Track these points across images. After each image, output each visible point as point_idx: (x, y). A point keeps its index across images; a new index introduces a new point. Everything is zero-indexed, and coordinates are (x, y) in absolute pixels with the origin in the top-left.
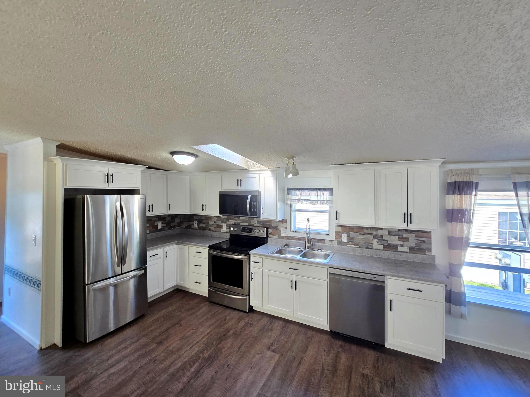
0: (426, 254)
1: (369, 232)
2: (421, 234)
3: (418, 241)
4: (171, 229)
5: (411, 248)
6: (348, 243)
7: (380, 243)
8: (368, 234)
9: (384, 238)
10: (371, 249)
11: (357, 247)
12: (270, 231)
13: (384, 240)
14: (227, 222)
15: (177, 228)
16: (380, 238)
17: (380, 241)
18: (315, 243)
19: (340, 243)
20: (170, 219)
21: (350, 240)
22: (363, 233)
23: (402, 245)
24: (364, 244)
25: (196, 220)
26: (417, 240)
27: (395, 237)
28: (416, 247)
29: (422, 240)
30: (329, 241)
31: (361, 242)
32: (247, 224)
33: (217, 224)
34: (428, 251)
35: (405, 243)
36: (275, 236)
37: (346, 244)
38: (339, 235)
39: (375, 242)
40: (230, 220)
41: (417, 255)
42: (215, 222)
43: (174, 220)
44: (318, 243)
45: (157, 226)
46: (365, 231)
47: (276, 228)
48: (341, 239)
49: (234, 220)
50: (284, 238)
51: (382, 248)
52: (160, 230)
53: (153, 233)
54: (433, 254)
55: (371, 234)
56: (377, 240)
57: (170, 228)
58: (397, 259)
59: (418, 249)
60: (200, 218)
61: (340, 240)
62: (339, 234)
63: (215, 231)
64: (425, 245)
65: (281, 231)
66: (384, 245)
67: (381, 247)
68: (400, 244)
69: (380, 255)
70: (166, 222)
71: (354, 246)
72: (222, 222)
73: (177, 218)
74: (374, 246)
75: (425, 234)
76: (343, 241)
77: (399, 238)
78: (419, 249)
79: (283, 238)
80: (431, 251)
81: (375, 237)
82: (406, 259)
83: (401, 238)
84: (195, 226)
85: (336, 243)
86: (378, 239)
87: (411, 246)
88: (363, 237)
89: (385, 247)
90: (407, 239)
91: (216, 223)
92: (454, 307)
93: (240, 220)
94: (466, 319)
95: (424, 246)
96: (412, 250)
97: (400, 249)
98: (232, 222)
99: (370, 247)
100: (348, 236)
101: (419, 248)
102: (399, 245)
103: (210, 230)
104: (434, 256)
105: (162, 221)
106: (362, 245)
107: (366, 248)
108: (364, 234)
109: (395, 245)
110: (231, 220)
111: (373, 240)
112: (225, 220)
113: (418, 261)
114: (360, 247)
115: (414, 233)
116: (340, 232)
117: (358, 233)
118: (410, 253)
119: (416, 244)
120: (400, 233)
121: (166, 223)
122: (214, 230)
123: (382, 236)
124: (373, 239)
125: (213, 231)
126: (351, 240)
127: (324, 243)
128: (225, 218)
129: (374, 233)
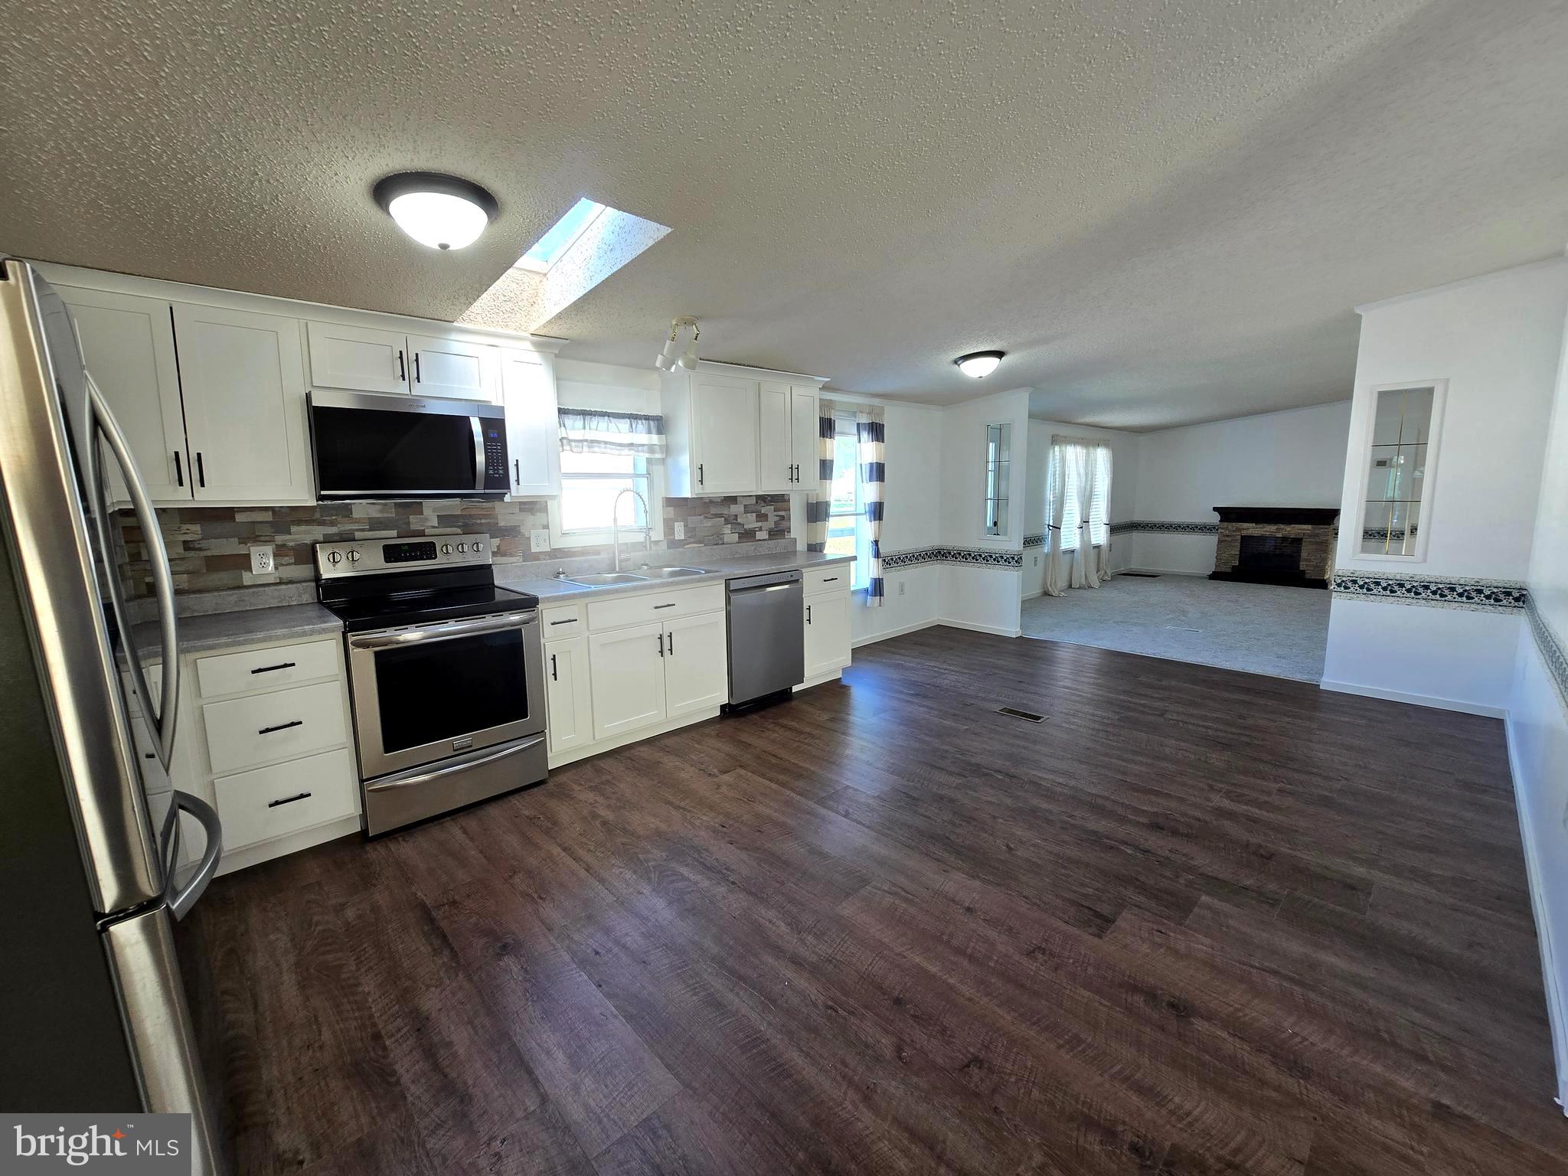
1: (719, 510)
2: (779, 503)
5: (770, 532)
6: (686, 540)
7: (733, 531)
8: (716, 516)
9: (739, 520)
10: (722, 544)
11: (701, 545)
13: (739, 524)
14: (280, 539)
16: (734, 521)
17: (734, 525)
19: (672, 544)
21: (689, 534)
22: (709, 516)
23: (760, 529)
24: (710, 538)
26: (777, 516)
27: (752, 515)
28: (775, 530)
29: (781, 516)
30: (652, 543)
31: (707, 534)
33: (209, 553)
34: (788, 532)
35: (764, 524)
36: (511, 555)
37: (683, 543)
38: (670, 525)
39: (727, 529)
40: (294, 529)
42: (187, 549)
46: (713, 510)
47: (513, 531)
48: (674, 533)
50: (541, 557)
51: (737, 540)
55: (720, 516)
56: (729, 526)
61: (673, 537)
62: (670, 523)
63: (200, 591)
64: (785, 522)
65: (529, 538)
66: (738, 533)
67: (736, 537)
68: (758, 527)
71: (695, 545)
72: (243, 541)
74: (726, 539)
75: (782, 502)
76: (677, 538)
77: (756, 515)
78: (779, 531)
81: (727, 522)
83: (759, 514)
85: (665, 544)
86: (731, 524)
87: (770, 529)
88: (710, 524)
89: (739, 536)
90: (765, 515)
91: (199, 549)
93: (358, 521)
95: (784, 525)
96: (772, 535)
97: (758, 535)
100: (685, 525)
101: (779, 529)
102: (757, 529)
104: (794, 538)
106: (707, 540)
107: (716, 544)
109: (752, 531)
110: (303, 528)
111: (725, 526)
113: (779, 551)
114: (705, 545)
115: (773, 505)
116: (670, 517)
117: (702, 517)
118: (770, 539)
119: (775, 523)
120: (758, 508)
123: (736, 516)
124: (724, 524)
125: (181, 592)
126: (691, 533)
127: (646, 550)
128: (267, 522)
129: (726, 512)
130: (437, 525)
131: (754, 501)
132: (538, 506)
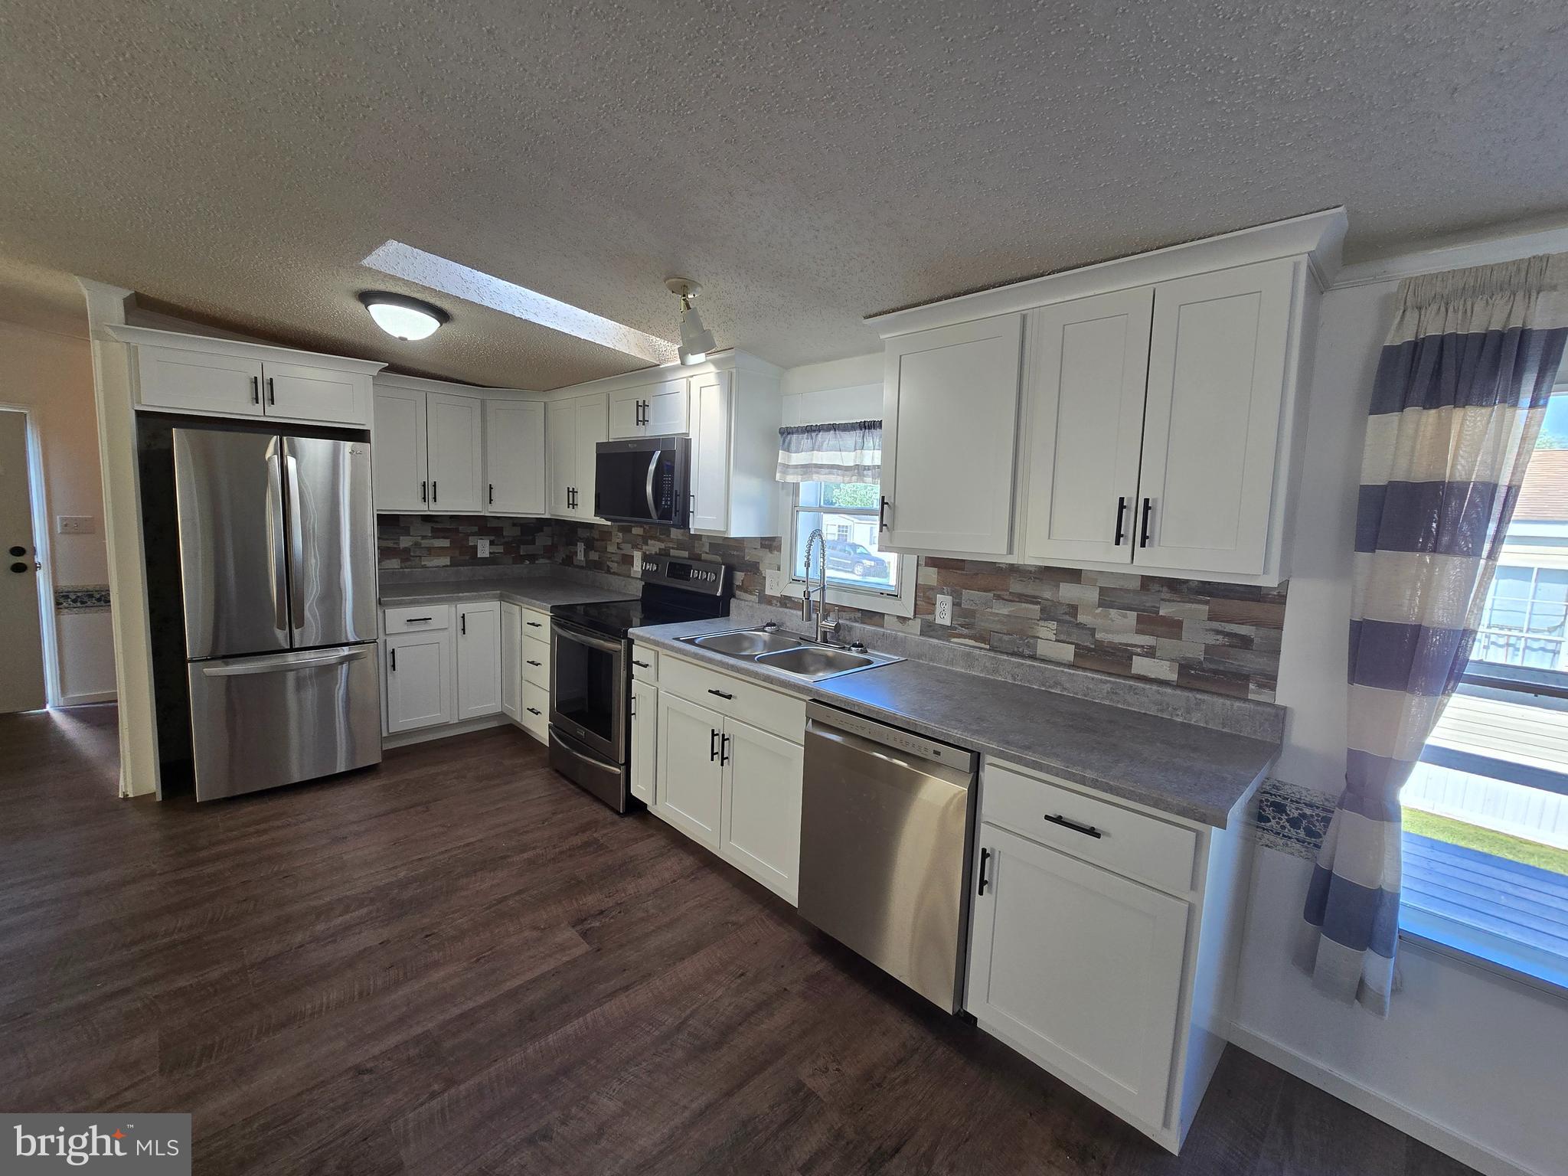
0: (1251, 696)
1: (1030, 589)
2: (1235, 606)
3: (1220, 637)
4: (522, 564)
5: (1185, 668)
6: (956, 629)
7: (1062, 637)
8: (1023, 598)
9: (1082, 618)
10: (1029, 660)
11: (983, 645)
12: (739, 577)
13: (1081, 626)
14: (644, 547)
15: (541, 561)
16: (1067, 618)
17: (1065, 627)
18: (854, 624)
19: (930, 629)
20: (519, 533)
21: (961, 620)
22: (1005, 594)
23: (1150, 653)
24: (1006, 638)
25: (581, 539)
26: (1218, 632)
27: (1125, 616)
28: (1207, 665)
29: (1235, 635)
30: (895, 619)
31: (997, 627)
32: (685, 554)
33: (623, 552)
34: (1261, 686)
35: (1166, 644)
36: (750, 593)
37: (946, 632)
38: (929, 598)
39: (1047, 631)
40: (649, 541)
41: (1205, 697)
42: (618, 548)
43: (531, 538)
44: (865, 623)
45: (476, 547)
46: (1016, 587)
47: (754, 568)
48: (933, 612)
49: (659, 540)
50: (772, 601)
51: (1071, 658)
52: (485, 561)
53: (462, 568)
54: (1281, 699)
55: (1032, 600)
56: (1053, 625)
57: (519, 559)
58: (1120, 706)
59: (1216, 672)
60: (588, 534)
61: (929, 617)
62: (929, 593)
63: (619, 575)
64: (1249, 656)
65: (765, 578)
66: (1077, 646)
67: (1067, 652)
68: (1143, 647)
69: (1057, 684)
70: (503, 540)
71: (972, 643)
72: (633, 547)
73: (541, 533)
74: (1043, 648)
75: (1256, 609)
76: (938, 621)
77: (1139, 620)
78: (1223, 673)
79: (768, 600)
80: (1273, 689)
81: (1047, 613)
82: (1158, 710)
83: (1149, 622)
84: (579, 557)
85: (916, 626)
86: (1058, 621)
87: (1185, 659)
88: (1006, 611)
89: (1081, 652)
90: (1173, 628)
91: (621, 549)
92: (1330, 949)
93: (672, 540)
94: (1380, 1011)
95: (1249, 661)
96: (1190, 676)
97: (1140, 665)
98: (654, 546)
99: (1027, 652)
100: (956, 604)
101: (1222, 668)
102: (1139, 650)
103: (609, 571)
104: (1285, 709)
105: (493, 538)
106: (1000, 640)
107: (1013, 654)
108: (1011, 598)
109: (1119, 650)
110: (653, 542)
111: (1041, 623)
112: (640, 541)
113: (1206, 722)
114: (992, 649)
115: (1206, 603)
116: (931, 588)
117: (991, 595)
118: (1178, 686)
119: (1209, 649)
120: (1148, 600)
121: (505, 544)
122: (616, 570)
123: (1073, 609)
124: (1041, 619)
125: (614, 574)
126: (965, 620)
127: (883, 627)
128: (640, 535)
129: (1047, 594)
130: (708, 551)
131: (1137, 584)
132: (775, 544)
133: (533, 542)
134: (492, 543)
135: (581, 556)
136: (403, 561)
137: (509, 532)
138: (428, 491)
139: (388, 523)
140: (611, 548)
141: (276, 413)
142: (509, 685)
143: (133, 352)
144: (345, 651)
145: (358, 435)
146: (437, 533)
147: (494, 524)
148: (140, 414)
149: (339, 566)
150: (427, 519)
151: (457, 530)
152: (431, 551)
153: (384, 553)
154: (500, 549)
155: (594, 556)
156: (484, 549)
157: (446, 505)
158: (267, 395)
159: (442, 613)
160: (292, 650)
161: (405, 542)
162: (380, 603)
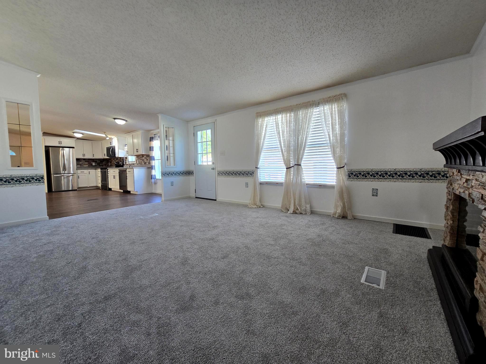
15: (104, 166)
20: (100, 162)
45: (92, 163)
52: (94, 166)
53: (90, 167)
57: (100, 166)
73: (104, 162)
79: (127, 165)
133: (102, 163)
134: (95, 163)
135: (109, 164)
136: (80, 165)
137: (98, 162)
138: (84, 155)
139: (78, 160)
140: (113, 162)
141: (62, 145)
142: (97, 181)
143: (44, 139)
144: (72, 174)
145: (73, 148)
146: (86, 162)
147: (96, 160)
148: (45, 146)
149: (70, 164)
150: (84, 159)
151: (89, 161)
152: (85, 164)
153: (77, 164)
154: (97, 164)
155: (111, 164)
156: (94, 164)
157: (87, 157)
158: (61, 143)
159: (86, 171)
160: (65, 174)
161: (80, 163)
162: (77, 169)
